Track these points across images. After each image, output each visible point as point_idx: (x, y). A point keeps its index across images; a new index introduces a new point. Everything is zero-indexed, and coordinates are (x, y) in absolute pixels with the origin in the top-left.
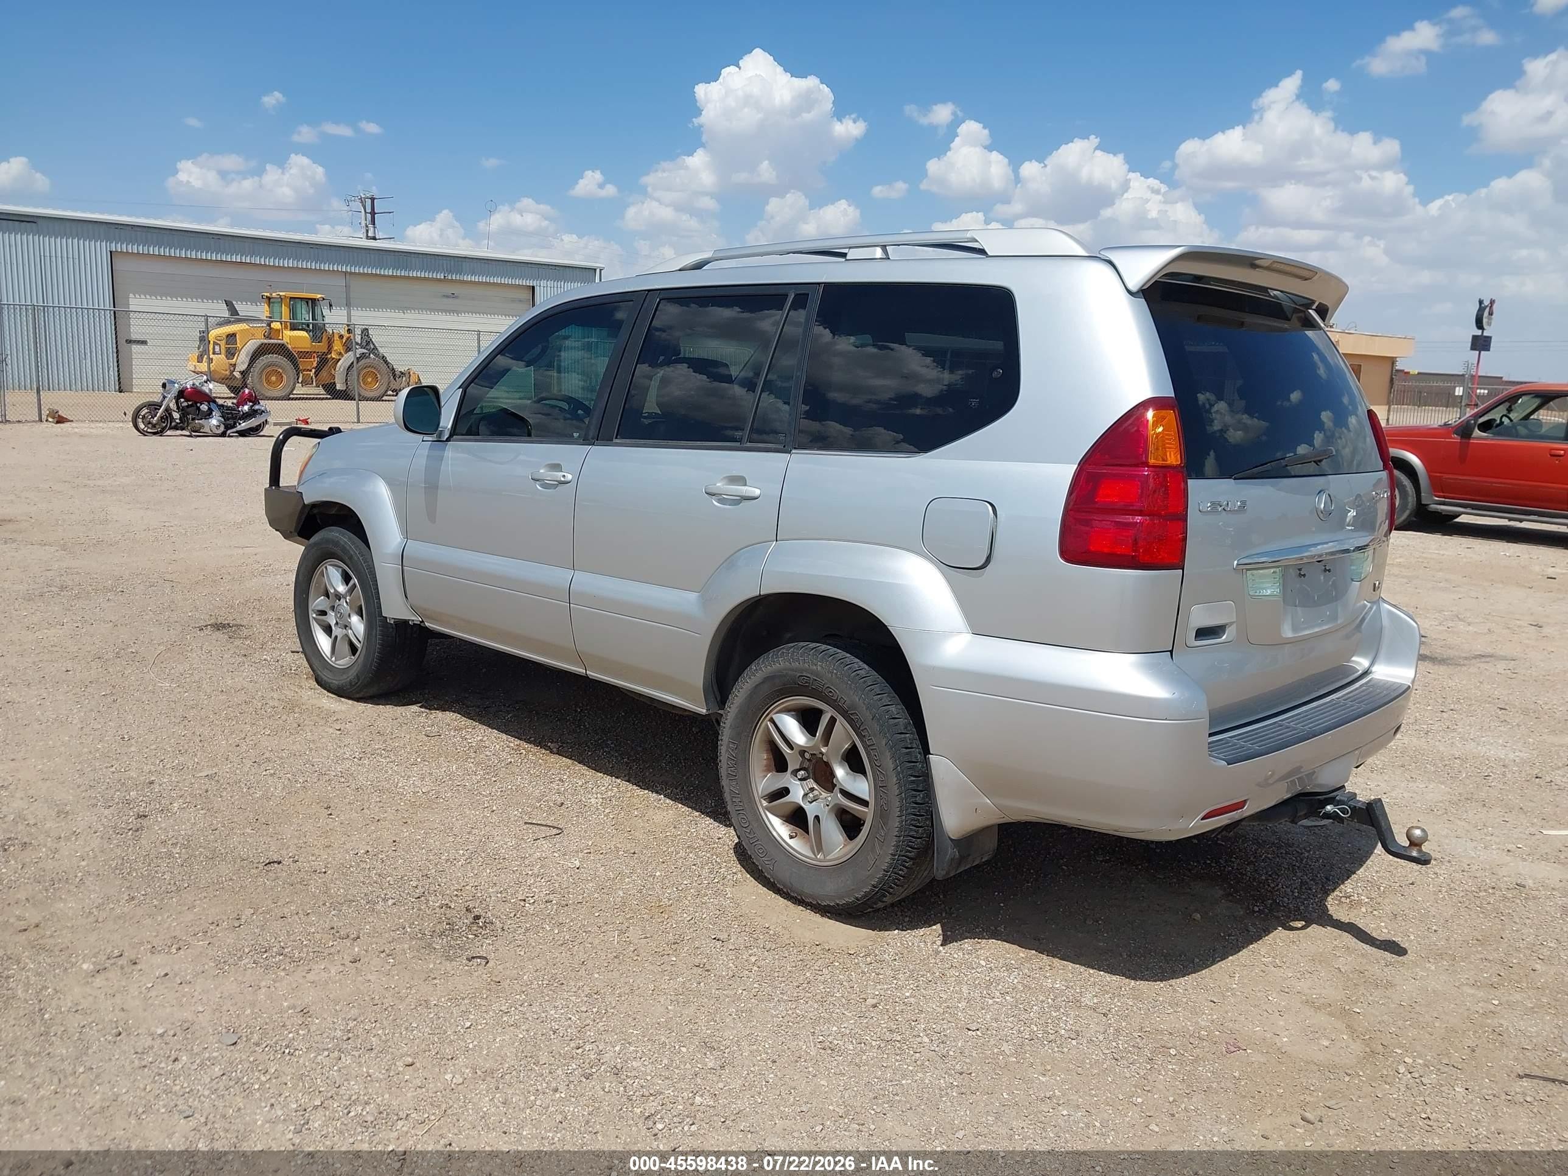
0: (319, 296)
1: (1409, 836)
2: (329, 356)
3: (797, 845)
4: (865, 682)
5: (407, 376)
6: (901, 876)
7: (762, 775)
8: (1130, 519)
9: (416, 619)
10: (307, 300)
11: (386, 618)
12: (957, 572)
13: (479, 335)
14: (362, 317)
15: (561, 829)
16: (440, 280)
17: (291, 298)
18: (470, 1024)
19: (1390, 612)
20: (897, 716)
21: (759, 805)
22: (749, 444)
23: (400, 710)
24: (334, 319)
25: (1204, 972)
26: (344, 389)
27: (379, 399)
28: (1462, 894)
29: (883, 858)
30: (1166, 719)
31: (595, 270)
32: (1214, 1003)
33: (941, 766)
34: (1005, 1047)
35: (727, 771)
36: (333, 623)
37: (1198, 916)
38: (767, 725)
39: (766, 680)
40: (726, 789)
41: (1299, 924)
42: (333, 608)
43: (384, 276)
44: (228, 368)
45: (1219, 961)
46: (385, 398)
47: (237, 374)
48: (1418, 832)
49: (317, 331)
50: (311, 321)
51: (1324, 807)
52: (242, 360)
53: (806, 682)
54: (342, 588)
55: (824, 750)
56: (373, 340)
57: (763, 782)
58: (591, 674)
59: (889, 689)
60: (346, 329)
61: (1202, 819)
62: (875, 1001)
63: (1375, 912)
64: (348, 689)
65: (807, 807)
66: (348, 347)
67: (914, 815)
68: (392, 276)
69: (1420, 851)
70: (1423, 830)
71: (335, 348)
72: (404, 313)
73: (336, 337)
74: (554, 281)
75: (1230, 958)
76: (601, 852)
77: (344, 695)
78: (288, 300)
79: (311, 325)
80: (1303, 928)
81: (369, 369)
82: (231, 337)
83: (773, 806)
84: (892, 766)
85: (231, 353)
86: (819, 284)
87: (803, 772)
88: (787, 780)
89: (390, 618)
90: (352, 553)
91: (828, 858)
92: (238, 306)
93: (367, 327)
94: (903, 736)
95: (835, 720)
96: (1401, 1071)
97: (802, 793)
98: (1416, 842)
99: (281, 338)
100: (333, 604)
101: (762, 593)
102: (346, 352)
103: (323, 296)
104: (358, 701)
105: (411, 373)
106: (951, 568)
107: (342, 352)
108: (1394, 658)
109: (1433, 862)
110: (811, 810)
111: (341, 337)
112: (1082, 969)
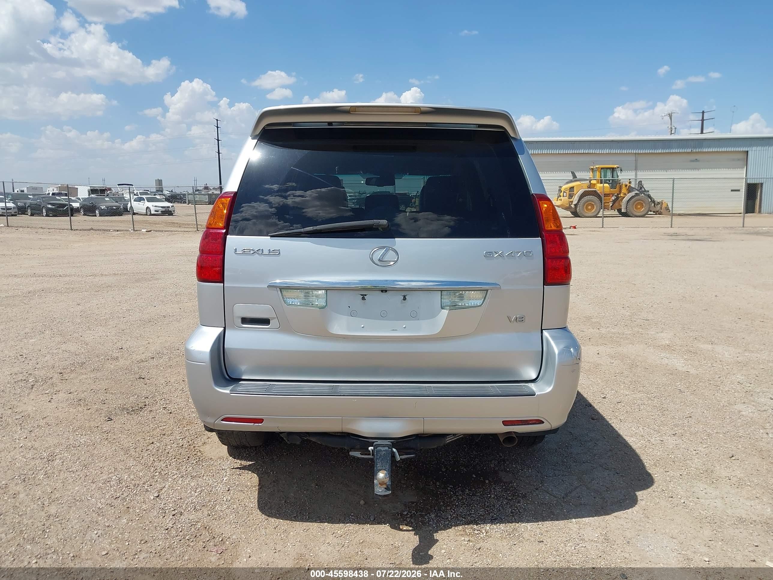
0: (615, 166)
2: (619, 196)
5: (661, 204)
10: (610, 168)
13: (674, 181)
14: (643, 175)
16: (689, 153)
17: (602, 168)
24: (624, 177)
26: (625, 211)
27: (643, 216)
44: (568, 203)
47: (573, 206)
49: (615, 183)
50: (611, 178)
52: (575, 199)
56: (644, 186)
60: (629, 181)
61: (222, 420)
66: (630, 189)
68: (661, 153)
71: (623, 191)
72: (667, 171)
73: (624, 186)
74: (759, 147)
78: (600, 169)
79: (611, 181)
81: (639, 201)
82: (572, 188)
85: (571, 196)
92: (577, 174)
93: (641, 180)
99: (595, 188)
102: (628, 193)
103: (618, 166)
105: (663, 203)
107: (626, 193)
111: (626, 186)
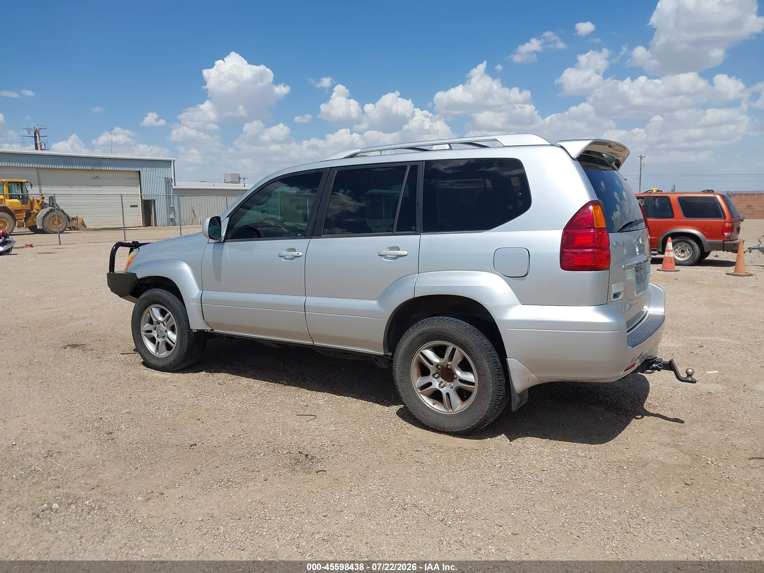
1: (687, 372)
2: (32, 212)
3: (437, 407)
4: (470, 331)
5: (76, 219)
6: (493, 413)
7: (417, 378)
8: (587, 250)
9: (208, 329)
10: (17, 183)
11: (192, 329)
12: (514, 279)
14: (48, 191)
15: (315, 416)
16: (90, 170)
17: (8, 182)
18: (339, 497)
19: (652, 286)
20: (487, 344)
21: (416, 392)
22: (396, 232)
23: (197, 375)
24: (33, 192)
25: (616, 438)
26: (41, 228)
27: (61, 232)
28: (691, 398)
29: (485, 407)
30: (613, 331)
31: (171, 161)
32: (627, 449)
33: (512, 362)
34: (562, 475)
35: (400, 378)
36: (156, 336)
37: (601, 418)
38: (419, 355)
39: (419, 335)
40: (399, 387)
41: (640, 416)
42: (155, 329)
43: (59, 169)
45: (619, 434)
46: (65, 232)
48: (690, 371)
49: (24, 199)
50: (20, 194)
51: (652, 365)
53: (440, 334)
54: (160, 319)
55: (449, 363)
56: (56, 202)
57: (418, 382)
58: (316, 343)
59: (480, 333)
60: (40, 197)
61: (625, 371)
62: (500, 466)
63: (664, 409)
64: (168, 367)
65: (441, 390)
66: (42, 207)
67: (499, 386)
68: (63, 169)
69: (692, 378)
70: (692, 370)
71: (35, 207)
72: (71, 187)
73: (35, 201)
74: (150, 168)
75: (622, 432)
76: (340, 423)
77: (165, 371)
79: (21, 196)
80: (641, 418)
81: (55, 217)
83: (423, 392)
84: (488, 366)
86: (422, 161)
87: (437, 375)
88: (429, 379)
89: (194, 330)
90: (169, 300)
91: (455, 411)
93: (52, 196)
94: (491, 352)
95: (455, 349)
96: (709, 463)
97: (438, 384)
98: (691, 374)
99: (4, 203)
100: (155, 327)
101: (415, 297)
102: (42, 209)
103: (27, 180)
104: (173, 373)
105: (78, 218)
106: (509, 278)
107: (39, 209)
108: (656, 304)
109: (697, 382)
110: (444, 391)
111: (38, 201)
112: (571, 443)
